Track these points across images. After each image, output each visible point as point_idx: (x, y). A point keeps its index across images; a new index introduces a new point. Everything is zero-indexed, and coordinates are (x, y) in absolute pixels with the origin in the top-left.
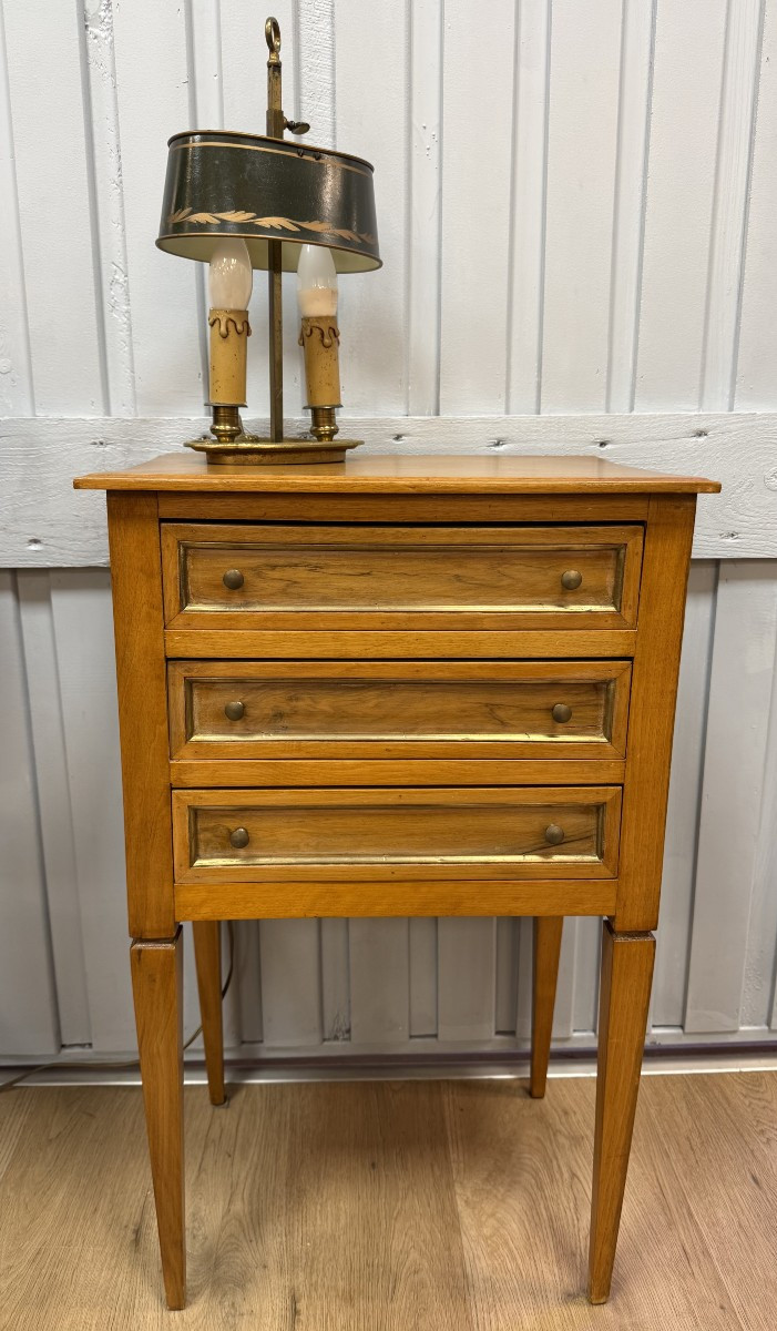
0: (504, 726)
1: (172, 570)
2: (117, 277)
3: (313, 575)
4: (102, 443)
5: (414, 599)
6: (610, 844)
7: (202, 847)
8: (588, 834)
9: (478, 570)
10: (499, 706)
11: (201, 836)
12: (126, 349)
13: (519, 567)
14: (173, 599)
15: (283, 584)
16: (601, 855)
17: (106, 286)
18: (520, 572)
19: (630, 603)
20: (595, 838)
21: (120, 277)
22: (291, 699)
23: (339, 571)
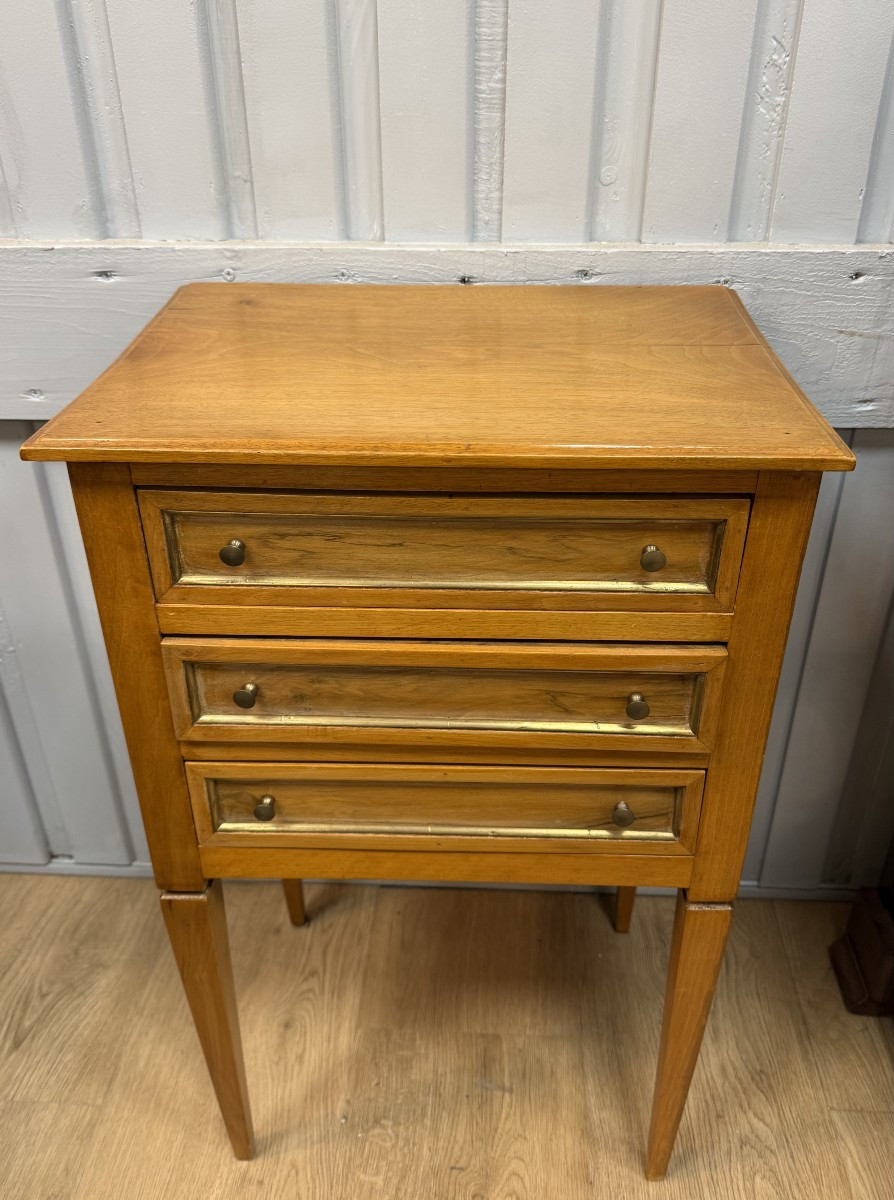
0: (568, 713)
1: (158, 541)
3: (331, 544)
5: (458, 572)
6: (689, 823)
7: (226, 812)
8: (664, 812)
9: (537, 543)
10: (563, 694)
11: (224, 802)
13: (589, 540)
14: (162, 572)
15: (295, 555)
16: (677, 833)
18: (592, 545)
19: (728, 584)
20: (671, 816)
22: (313, 682)
23: (362, 541)
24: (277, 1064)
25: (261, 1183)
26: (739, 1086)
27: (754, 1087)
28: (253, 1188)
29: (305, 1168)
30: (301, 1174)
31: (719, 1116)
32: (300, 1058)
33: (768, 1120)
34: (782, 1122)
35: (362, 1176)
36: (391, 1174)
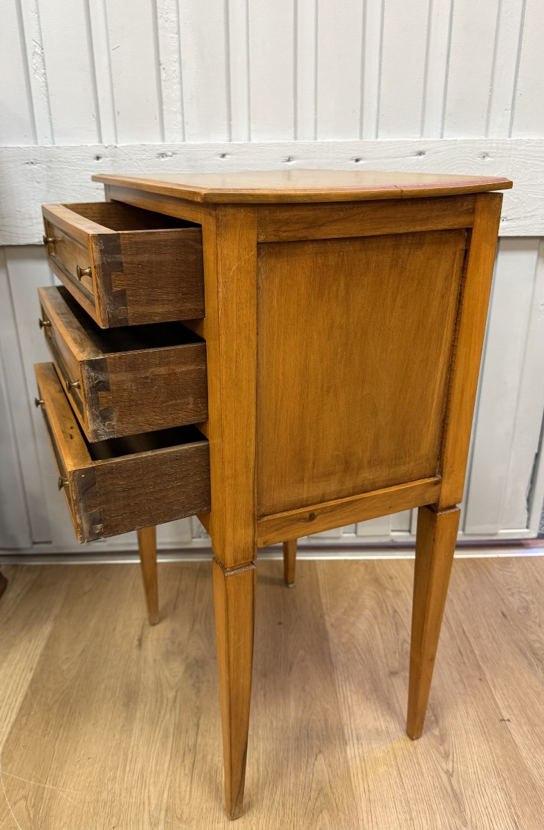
2: (36, 50)
4: (32, 163)
12: (46, 99)
17: (29, 56)
21: (38, 50)
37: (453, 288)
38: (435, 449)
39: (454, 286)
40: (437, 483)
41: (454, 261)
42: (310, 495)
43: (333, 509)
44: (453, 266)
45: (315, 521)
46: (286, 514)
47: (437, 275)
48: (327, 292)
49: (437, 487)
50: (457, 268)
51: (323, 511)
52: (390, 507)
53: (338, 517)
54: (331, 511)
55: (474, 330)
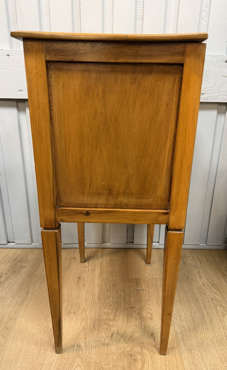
24: (77, 287)
25: (75, 313)
26: (209, 288)
27: (213, 287)
28: (73, 314)
29: (88, 309)
30: (86, 311)
31: (204, 294)
32: (84, 285)
33: (218, 294)
34: (222, 295)
35: (105, 310)
36: (113, 310)
37: (174, 100)
38: (167, 194)
39: (175, 99)
40: (166, 214)
41: (174, 84)
42: (89, 202)
43: (100, 212)
44: (174, 87)
45: (89, 216)
46: (73, 209)
47: (163, 91)
48: (91, 93)
49: (166, 216)
50: (176, 88)
51: (94, 212)
52: (136, 220)
53: (104, 217)
54: (99, 213)
55: (188, 127)
